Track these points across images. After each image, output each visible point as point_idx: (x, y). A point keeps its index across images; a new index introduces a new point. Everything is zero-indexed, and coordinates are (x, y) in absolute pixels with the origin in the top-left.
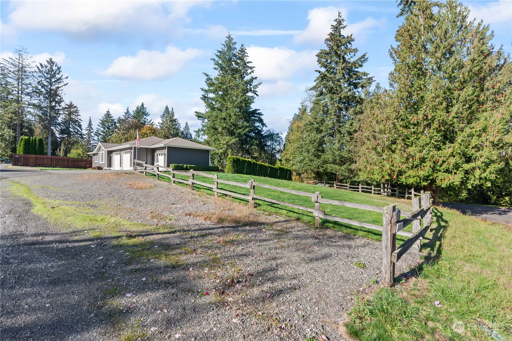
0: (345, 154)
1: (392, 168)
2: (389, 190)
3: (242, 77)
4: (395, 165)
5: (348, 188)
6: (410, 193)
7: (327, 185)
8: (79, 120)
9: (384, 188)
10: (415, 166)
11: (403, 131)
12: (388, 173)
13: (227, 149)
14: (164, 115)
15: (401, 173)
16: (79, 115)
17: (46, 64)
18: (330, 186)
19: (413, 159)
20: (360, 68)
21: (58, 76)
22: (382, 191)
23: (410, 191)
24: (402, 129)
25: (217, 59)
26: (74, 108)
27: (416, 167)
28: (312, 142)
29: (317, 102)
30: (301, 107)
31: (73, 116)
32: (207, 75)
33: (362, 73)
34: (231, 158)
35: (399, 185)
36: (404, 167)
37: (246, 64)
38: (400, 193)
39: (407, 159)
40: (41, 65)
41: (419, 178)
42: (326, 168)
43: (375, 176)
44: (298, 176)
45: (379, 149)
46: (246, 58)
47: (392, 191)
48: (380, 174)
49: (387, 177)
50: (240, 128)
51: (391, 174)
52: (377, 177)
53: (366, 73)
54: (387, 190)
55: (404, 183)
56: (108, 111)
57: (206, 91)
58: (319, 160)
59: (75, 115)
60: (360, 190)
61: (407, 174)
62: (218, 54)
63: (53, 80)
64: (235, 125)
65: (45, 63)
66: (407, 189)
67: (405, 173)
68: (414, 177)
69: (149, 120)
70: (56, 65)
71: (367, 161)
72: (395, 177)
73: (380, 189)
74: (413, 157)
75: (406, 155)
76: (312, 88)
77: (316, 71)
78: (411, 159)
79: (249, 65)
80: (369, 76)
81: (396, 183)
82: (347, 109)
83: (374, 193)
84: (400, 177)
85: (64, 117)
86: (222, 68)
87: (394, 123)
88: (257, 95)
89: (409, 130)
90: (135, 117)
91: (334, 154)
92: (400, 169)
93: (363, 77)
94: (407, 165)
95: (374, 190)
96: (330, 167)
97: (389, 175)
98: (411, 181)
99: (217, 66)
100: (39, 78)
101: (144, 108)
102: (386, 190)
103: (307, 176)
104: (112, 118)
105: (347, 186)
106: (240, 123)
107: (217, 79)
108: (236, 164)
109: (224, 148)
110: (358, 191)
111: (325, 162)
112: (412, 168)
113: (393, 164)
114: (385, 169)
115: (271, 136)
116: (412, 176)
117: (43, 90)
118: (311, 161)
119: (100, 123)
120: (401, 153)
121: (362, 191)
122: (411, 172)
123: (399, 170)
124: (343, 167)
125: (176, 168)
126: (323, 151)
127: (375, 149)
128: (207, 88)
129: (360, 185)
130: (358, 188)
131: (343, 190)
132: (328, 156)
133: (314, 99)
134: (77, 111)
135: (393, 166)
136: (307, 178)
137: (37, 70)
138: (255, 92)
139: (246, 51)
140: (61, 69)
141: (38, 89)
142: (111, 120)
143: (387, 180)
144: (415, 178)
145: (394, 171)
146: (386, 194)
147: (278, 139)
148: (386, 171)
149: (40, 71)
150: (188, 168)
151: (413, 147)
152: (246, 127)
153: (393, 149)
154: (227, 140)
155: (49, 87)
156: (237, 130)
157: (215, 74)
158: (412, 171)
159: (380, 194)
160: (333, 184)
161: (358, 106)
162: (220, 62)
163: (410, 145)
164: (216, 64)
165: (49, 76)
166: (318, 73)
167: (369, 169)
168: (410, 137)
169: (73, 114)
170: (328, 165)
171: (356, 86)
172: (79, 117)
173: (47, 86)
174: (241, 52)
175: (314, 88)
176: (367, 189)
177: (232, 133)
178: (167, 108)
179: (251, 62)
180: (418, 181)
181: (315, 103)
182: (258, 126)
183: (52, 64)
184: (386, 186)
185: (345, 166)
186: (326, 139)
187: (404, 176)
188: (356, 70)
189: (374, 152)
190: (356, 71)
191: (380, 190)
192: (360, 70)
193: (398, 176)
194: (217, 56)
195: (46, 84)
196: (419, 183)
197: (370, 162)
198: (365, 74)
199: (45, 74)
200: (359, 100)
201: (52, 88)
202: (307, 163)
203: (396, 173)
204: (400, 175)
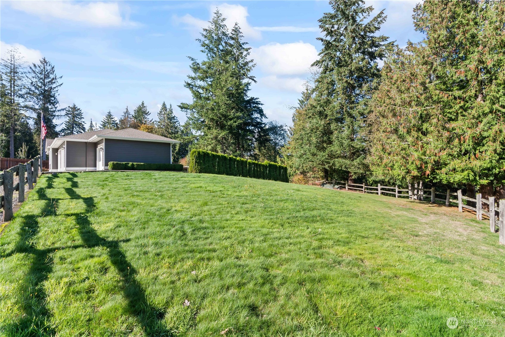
0: (357, 144)
1: (423, 157)
2: (420, 191)
3: (236, 60)
4: (428, 152)
5: (363, 189)
6: (456, 198)
7: (336, 186)
8: (83, 123)
9: (413, 189)
10: (463, 151)
11: (441, 96)
12: (416, 165)
13: (216, 145)
14: (161, 112)
15: (438, 165)
16: (83, 118)
17: (40, 64)
18: (341, 188)
19: (460, 140)
20: (377, 31)
21: (52, 76)
22: (410, 193)
23: (455, 194)
24: (437, 92)
25: (203, 39)
26: (77, 110)
27: (465, 154)
28: (314, 131)
29: (320, 80)
30: (306, 91)
31: (76, 119)
32: (192, 59)
33: (379, 38)
34: (195, 152)
35: (435, 185)
36: (444, 155)
37: (241, 46)
38: (436, 196)
39: (450, 140)
40: (35, 65)
41: (473, 172)
42: (334, 164)
43: (394, 172)
44: (302, 176)
45: (402, 131)
46: (241, 38)
47: (425, 192)
48: (403, 168)
49: (415, 173)
50: (231, 119)
51: (421, 167)
52: (398, 172)
53: (385, 37)
54: (418, 192)
55: (445, 182)
56: (110, 112)
57: (193, 79)
58: (324, 154)
59: (79, 118)
60: (379, 191)
61: (451, 167)
62: (205, 33)
63: (46, 81)
64: (225, 116)
65: (38, 63)
66: (448, 191)
67: (446, 165)
68: (463, 171)
69: (150, 120)
70: (50, 65)
71: (384, 150)
72: (428, 172)
73: (407, 190)
74: (459, 136)
75: (446, 134)
76: (315, 63)
77: (318, 39)
78: (457, 141)
79: (245, 46)
80: (389, 41)
81: (431, 181)
82: (360, 86)
83: (399, 197)
84: (438, 171)
85: (68, 121)
86: (210, 50)
87: (423, 84)
88: (255, 81)
89: (450, 93)
90: (135, 118)
91: (342, 144)
92: (437, 159)
93: (381, 43)
94: (450, 151)
95: (400, 192)
96: (339, 163)
97: (419, 169)
98: (457, 177)
99: (203, 48)
100: (32, 79)
101: (145, 107)
102: (416, 192)
103: (313, 176)
104: (113, 119)
105: (362, 187)
106: (232, 113)
107: (204, 64)
108: (204, 161)
109: (212, 143)
110: (377, 193)
111: (332, 156)
112: (459, 156)
113: (425, 152)
114: (410, 160)
115: (274, 129)
116: (459, 169)
117: (37, 91)
118: (314, 155)
119: (102, 125)
120: (439, 132)
121: (382, 193)
122: (457, 163)
123: (435, 161)
124: (355, 161)
125: (116, 168)
126: (330, 142)
127: (396, 131)
128: (193, 75)
129: (379, 185)
130: (377, 190)
131: (358, 192)
132: (335, 148)
133: (317, 77)
134: (80, 114)
135: (424, 154)
136: (314, 177)
137: (30, 71)
138: (252, 78)
139: (241, 30)
140: (55, 69)
141: (31, 91)
142: (113, 121)
143: (414, 178)
144: (466, 173)
145: (426, 163)
146: (416, 197)
147: (282, 132)
148: (412, 163)
149: (34, 72)
150: (135, 166)
151: (459, 122)
152: (238, 118)
153: (424, 129)
154: (215, 134)
155: (43, 87)
156: (227, 122)
157: (202, 58)
158: (460, 161)
159: (408, 197)
160: (344, 184)
161: (375, 80)
162: (207, 42)
163: (453, 117)
164: (203, 46)
165: (42, 76)
166: (321, 41)
167: (385, 161)
168: (453, 105)
169: (77, 117)
170: (336, 160)
171: (372, 56)
172: (83, 120)
173: (41, 87)
174: (235, 31)
175: (317, 63)
176: (389, 190)
177: (222, 127)
178: (164, 104)
179: (247, 43)
180: (471, 177)
181: (319, 82)
182: (256, 118)
183: (45, 64)
184: (416, 186)
185: (358, 160)
186: (333, 126)
187: (444, 170)
188: (372, 35)
189: (394, 137)
190: (371, 37)
191: (408, 192)
192: (377, 34)
193: (433, 171)
194: (203, 35)
195: (40, 85)
196: (472, 181)
197: (387, 151)
198: (384, 39)
199: (38, 75)
200: (376, 72)
201: (46, 89)
202: (308, 158)
203: (430, 166)
204: (437, 169)
